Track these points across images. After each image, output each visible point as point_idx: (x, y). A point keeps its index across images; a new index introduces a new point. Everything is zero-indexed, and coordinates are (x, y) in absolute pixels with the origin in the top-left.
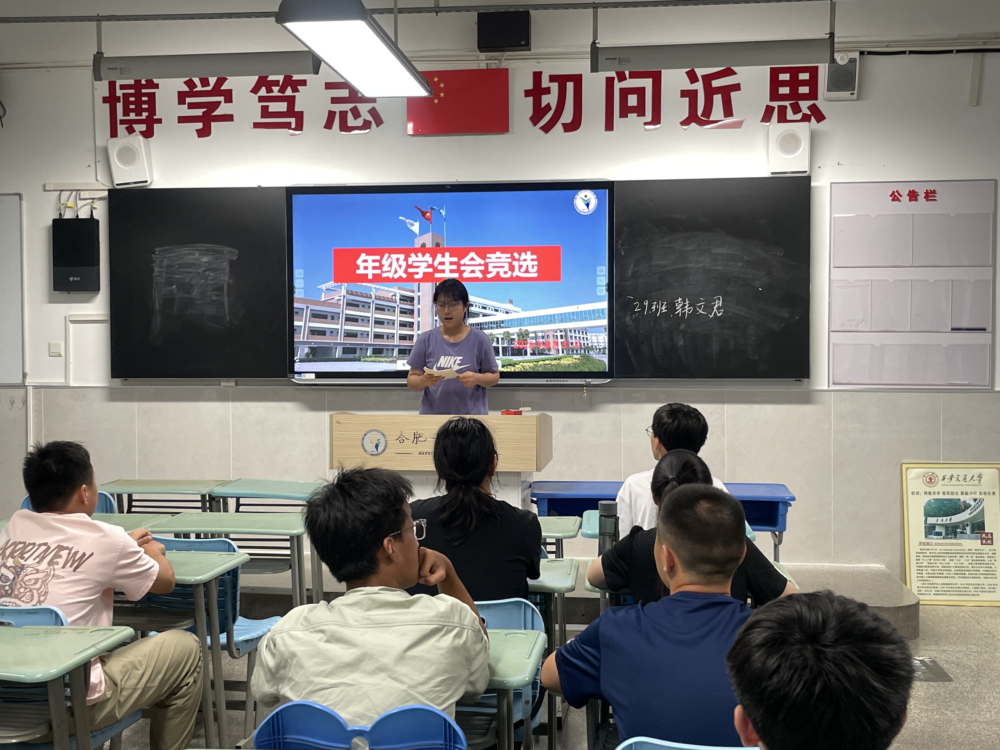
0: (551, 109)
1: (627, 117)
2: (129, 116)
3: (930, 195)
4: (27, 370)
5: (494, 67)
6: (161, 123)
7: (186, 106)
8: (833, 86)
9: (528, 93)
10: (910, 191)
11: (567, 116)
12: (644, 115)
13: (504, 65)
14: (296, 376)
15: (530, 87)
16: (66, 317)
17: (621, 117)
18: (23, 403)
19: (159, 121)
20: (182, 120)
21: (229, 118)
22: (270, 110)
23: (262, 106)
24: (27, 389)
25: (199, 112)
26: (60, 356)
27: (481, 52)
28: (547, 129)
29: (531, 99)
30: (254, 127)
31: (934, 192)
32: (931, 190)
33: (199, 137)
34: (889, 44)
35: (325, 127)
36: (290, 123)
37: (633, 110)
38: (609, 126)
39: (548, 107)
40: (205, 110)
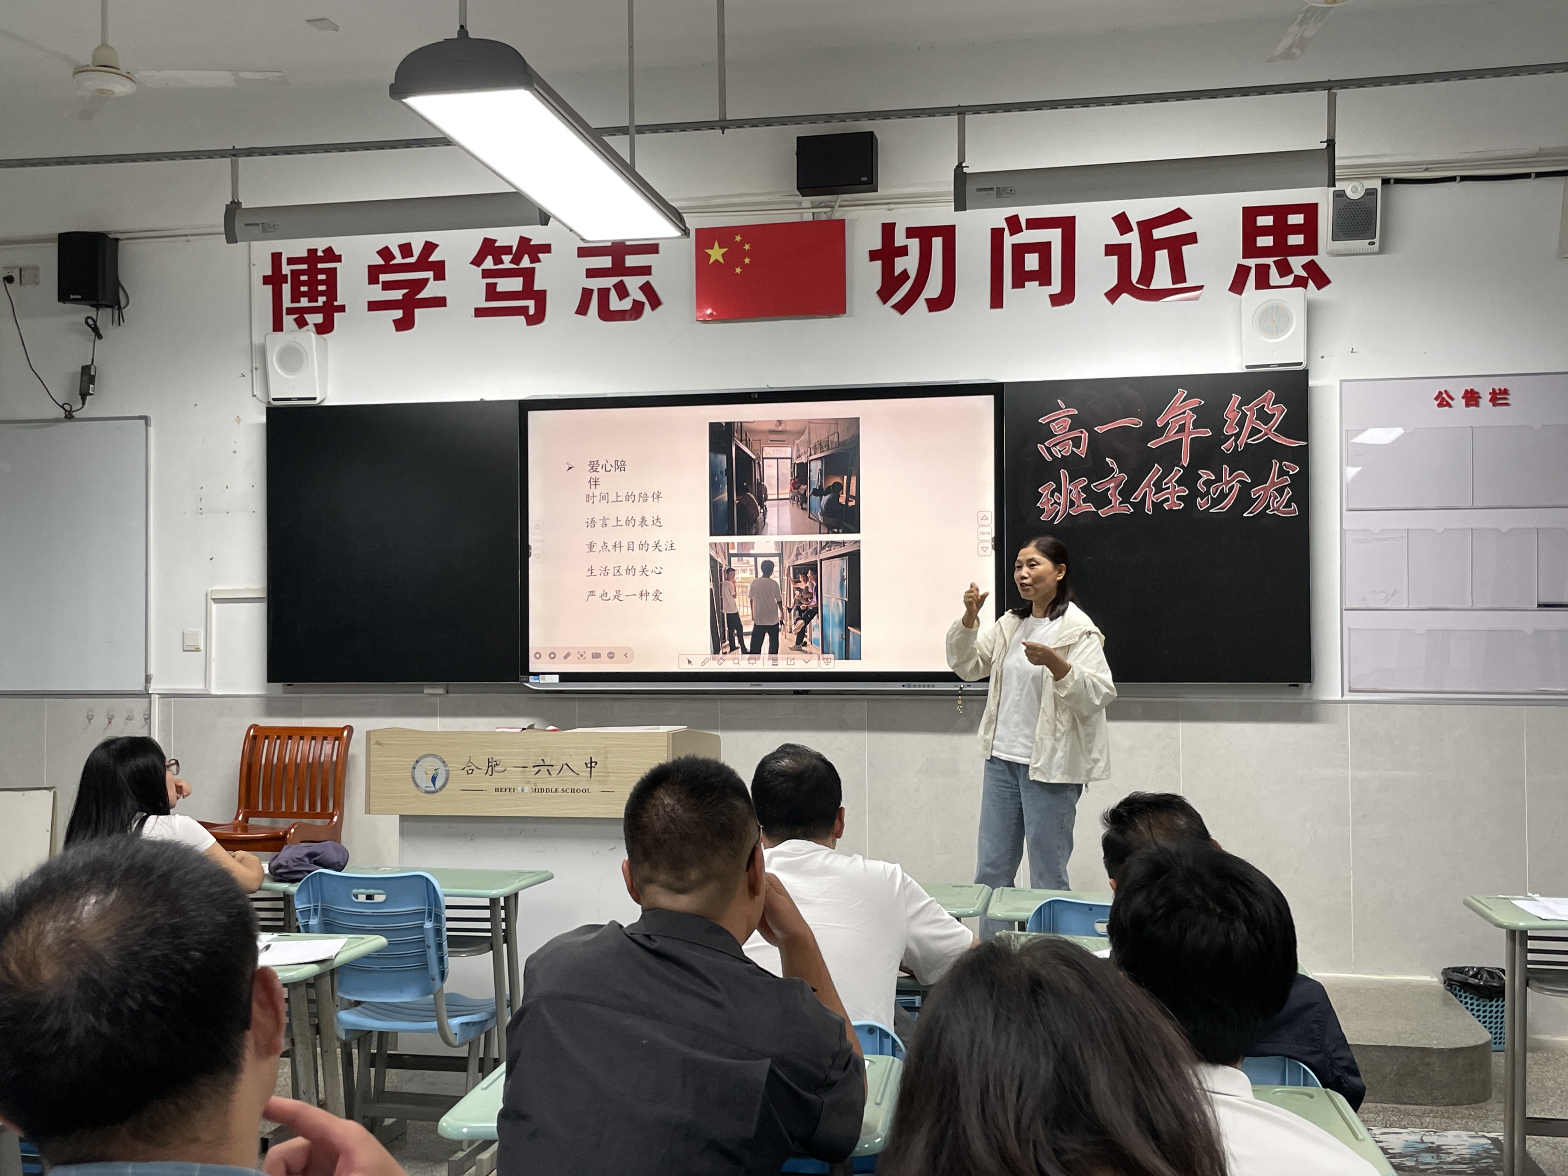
0: (909, 278)
1: (1024, 287)
2: (299, 302)
3: (1499, 397)
4: (152, 671)
5: (824, 217)
6: (344, 311)
7: (380, 286)
8: (1341, 232)
9: (874, 255)
10: (1466, 391)
11: (933, 288)
12: (1050, 284)
13: (838, 215)
14: (532, 679)
15: (878, 245)
16: (207, 594)
17: (1014, 287)
18: (146, 719)
19: (342, 309)
20: (374, 306)
21: (440, 302)
22: (499, 289)
23: (487, 284)
24: (150, 698)
25: (397, 295)
26: (198, 650)
27: (803, 196)
28: (902, 307)
29: (878, 264)
30: (476, 316)
31: (1506, 392)
32: (1500, 390)
33: (397, 330)
34: (1429, 166)
35: (578, 312)
36: (527, 307)
37: (1032, 276)
38: (997, 301)
39: (905, 275)
40: (406, 291)
